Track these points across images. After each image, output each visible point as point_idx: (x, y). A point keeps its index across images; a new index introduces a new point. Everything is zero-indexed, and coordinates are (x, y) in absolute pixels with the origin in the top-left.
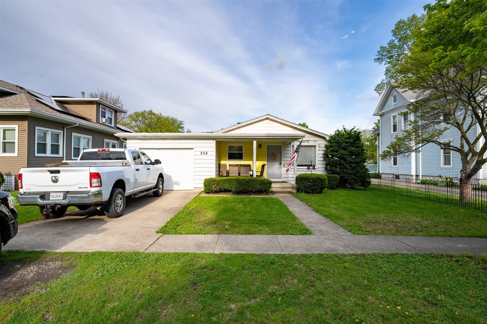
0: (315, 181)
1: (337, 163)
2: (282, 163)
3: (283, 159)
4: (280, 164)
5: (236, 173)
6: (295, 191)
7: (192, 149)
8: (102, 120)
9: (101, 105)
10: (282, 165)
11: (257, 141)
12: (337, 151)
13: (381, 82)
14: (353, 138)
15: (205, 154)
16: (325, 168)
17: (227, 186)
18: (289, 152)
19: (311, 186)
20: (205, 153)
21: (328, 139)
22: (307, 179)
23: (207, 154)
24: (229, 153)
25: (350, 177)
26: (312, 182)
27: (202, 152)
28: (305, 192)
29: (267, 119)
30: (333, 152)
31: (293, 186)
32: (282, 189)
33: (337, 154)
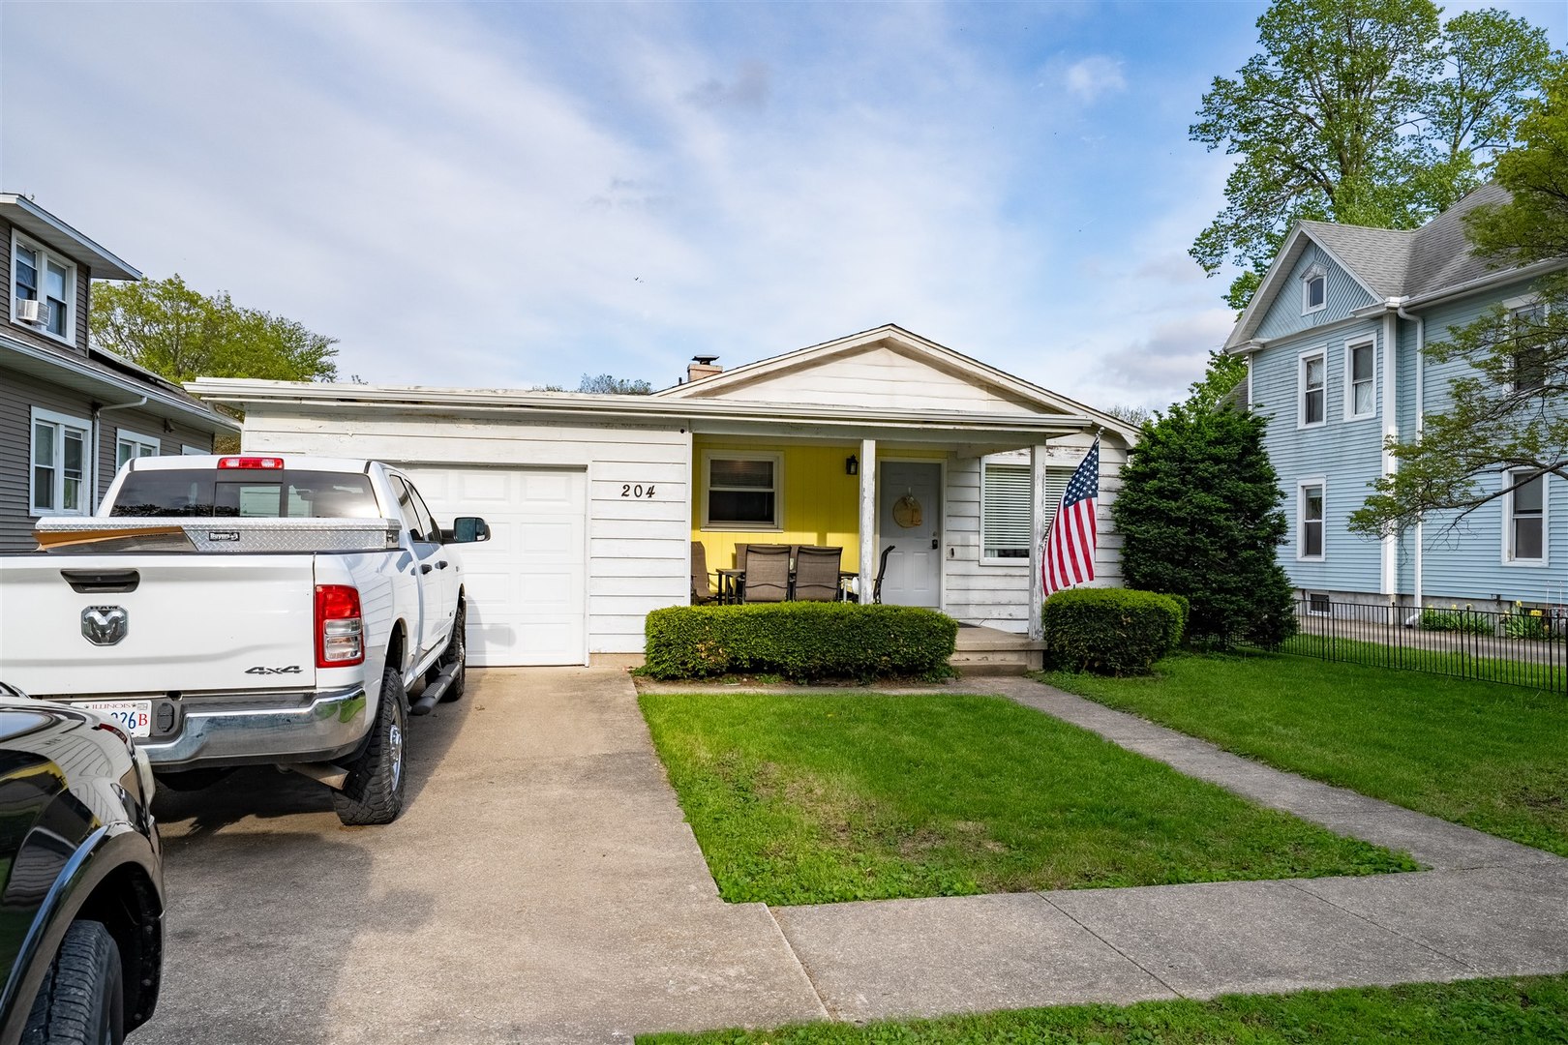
0: (1141, 622)
1: (1177, 545)
2: (947, 539)
3: (948, 524)
4: (936, 545)
5: (778, 583)
6: (1035, 664)
7: (583, 469)
8: (20, 312)
9: (15, 233)
10: (945, 551)
11: (877, 441)
12: (1175, 495)
13: (1214, 223)
14: (1237, 441)
15: (645, 497)
16: (1124, 566)
17: (766, 647)
18: (974, 494)
19: (1123, 641)
20: (645, 490)
21: (1133, 442)
22: (1107, 612)
23: (650, 493)
24: (710, 492)
25: (1232, 603)
26: (1132, 626)
27: (627, 487)
28: (1090, 669)
29: (882, 344)
30: (1162, 498)
31: (1029, 644)
32: (984, 655)
33: (1179, 509)
